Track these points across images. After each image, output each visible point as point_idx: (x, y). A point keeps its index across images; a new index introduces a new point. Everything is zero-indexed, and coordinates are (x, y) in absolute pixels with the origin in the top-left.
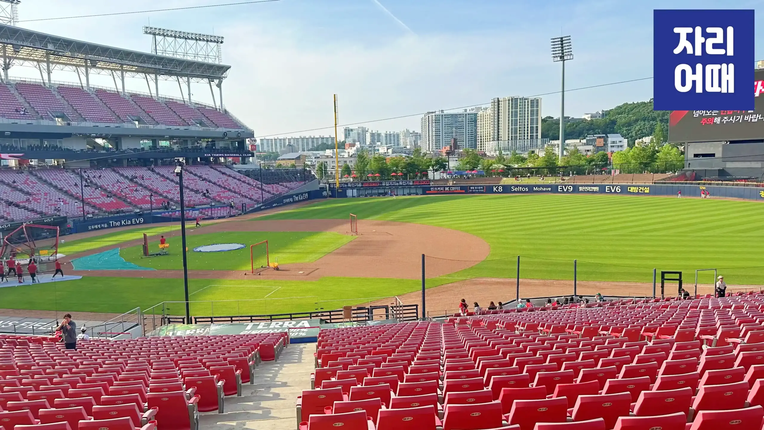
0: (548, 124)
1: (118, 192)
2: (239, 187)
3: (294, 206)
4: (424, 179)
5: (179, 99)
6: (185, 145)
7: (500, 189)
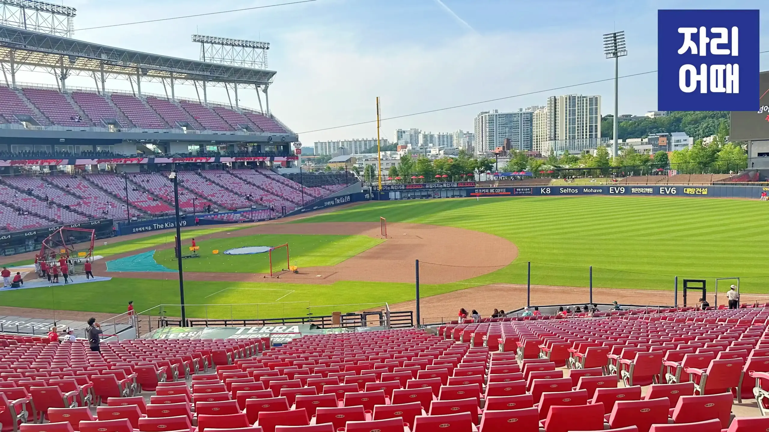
0: (608, 123)
1: (165, 195)
2: (281, 190)
3: (334, 209)
4: (468, 181)
5: (227, 104)
6: (232, 149)
7: (549, 191)
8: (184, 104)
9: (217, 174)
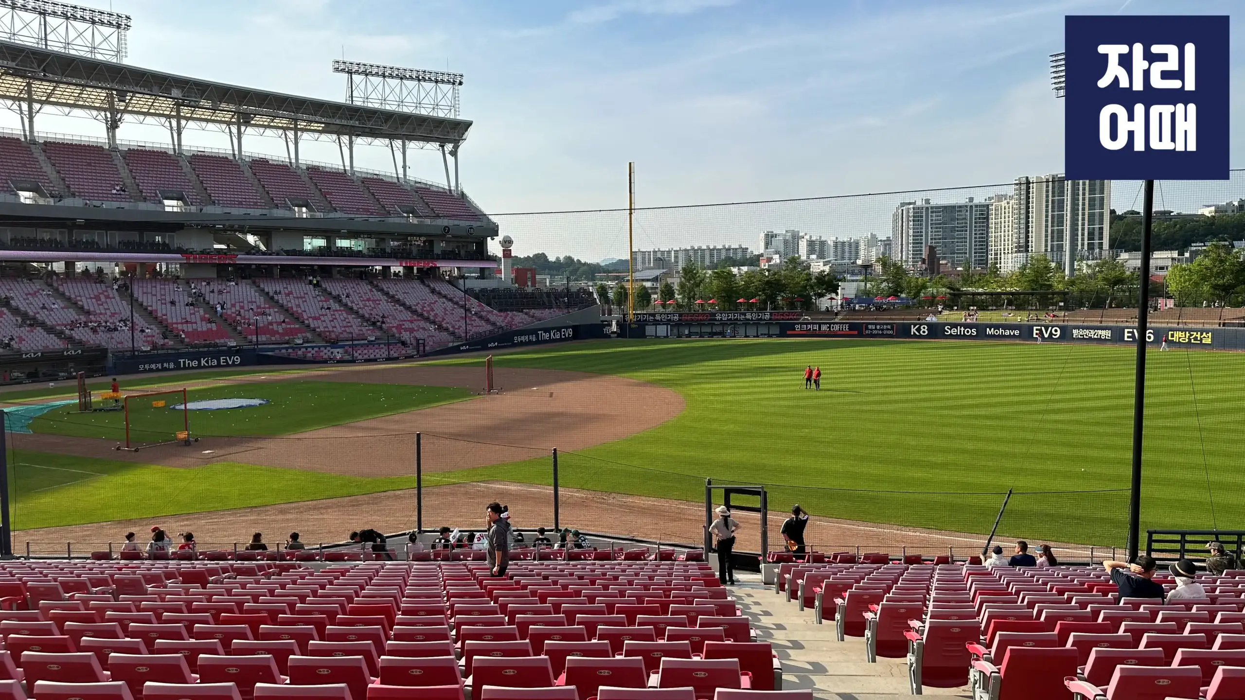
1: (234, 315)
2: (446, 314)
5: (389, 174)
6: (382, 246)
7: (925, 330)
8: (314, 171)
9: (348, 285)
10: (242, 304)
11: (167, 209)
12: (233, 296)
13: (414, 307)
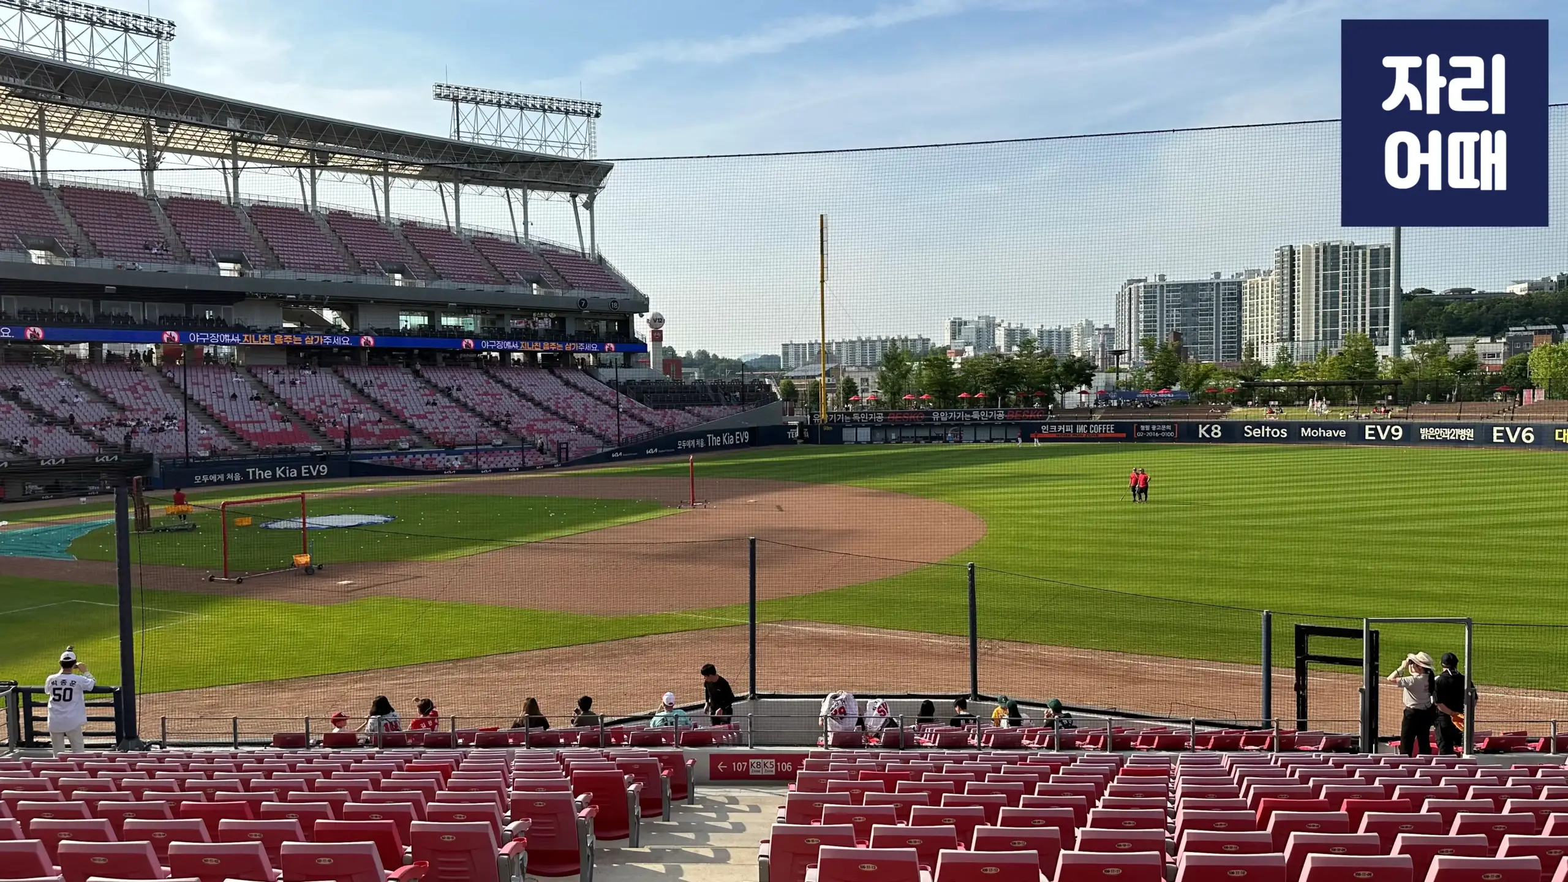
0: (1417, 305)
1: (313, 412)
2: (587, 412)
5: (506, 233)
6: (499, 324)
7: (1217, 432)
8: (410, 228)
9: (457, 375)
10: (323, 398)
11: (223, 274)
12: (310, 389)
13: (545, 403)
